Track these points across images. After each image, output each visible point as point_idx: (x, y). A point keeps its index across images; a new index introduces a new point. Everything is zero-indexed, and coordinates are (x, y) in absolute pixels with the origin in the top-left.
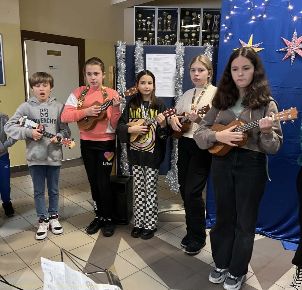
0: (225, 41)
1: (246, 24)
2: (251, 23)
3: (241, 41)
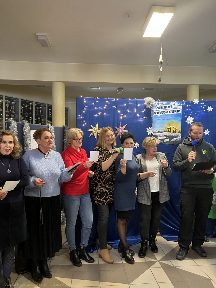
0: (84, 125)
1: (93, 116)
2: (96, 116)
3: (91, 126)
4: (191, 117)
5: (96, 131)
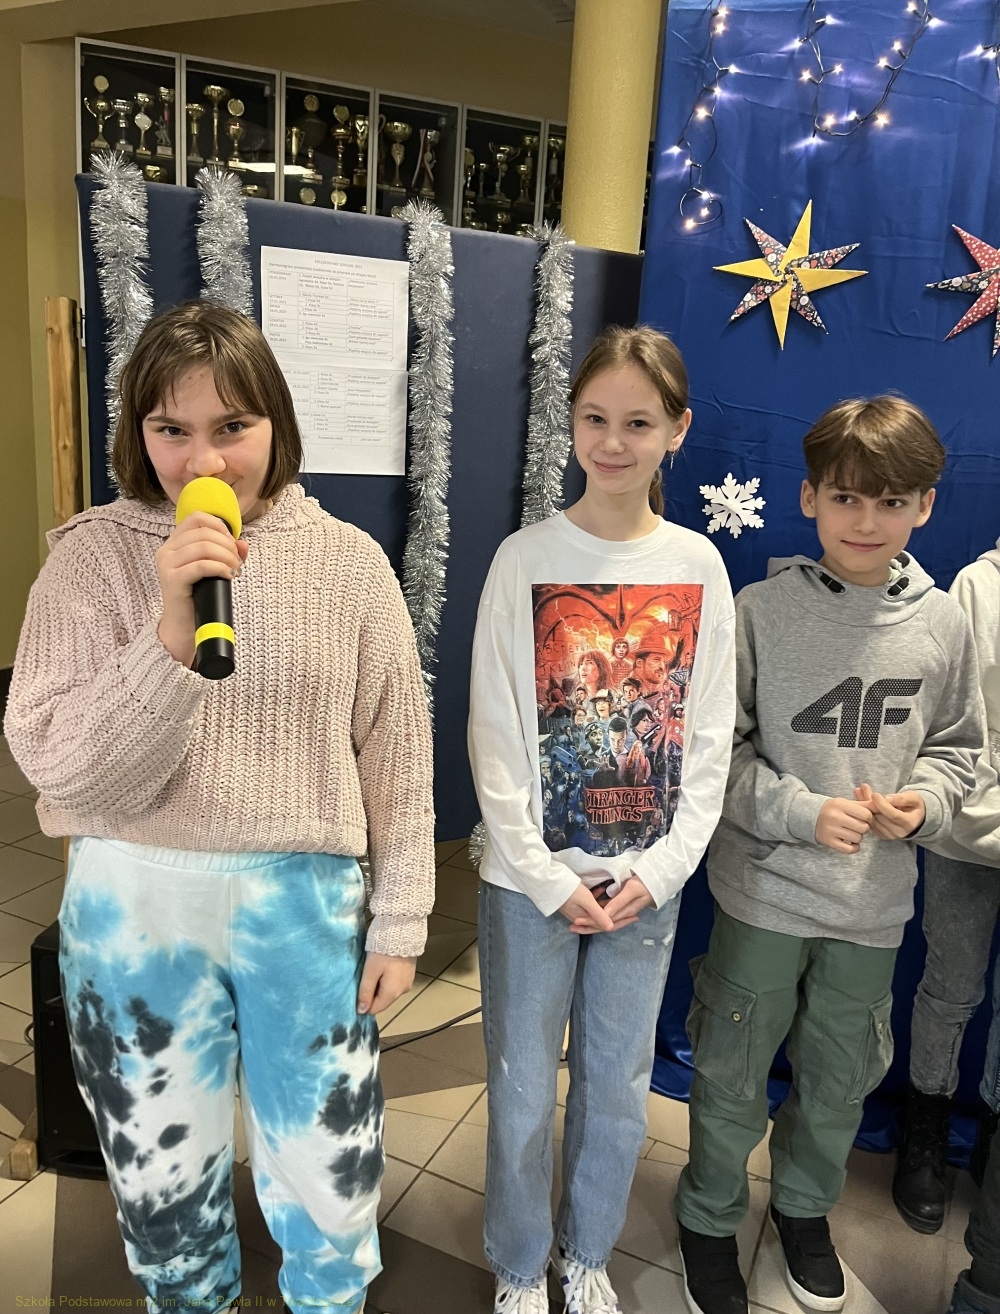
0: (691, 225)
2: (804, 149)
3: (754, 229)
5: (787, 277)
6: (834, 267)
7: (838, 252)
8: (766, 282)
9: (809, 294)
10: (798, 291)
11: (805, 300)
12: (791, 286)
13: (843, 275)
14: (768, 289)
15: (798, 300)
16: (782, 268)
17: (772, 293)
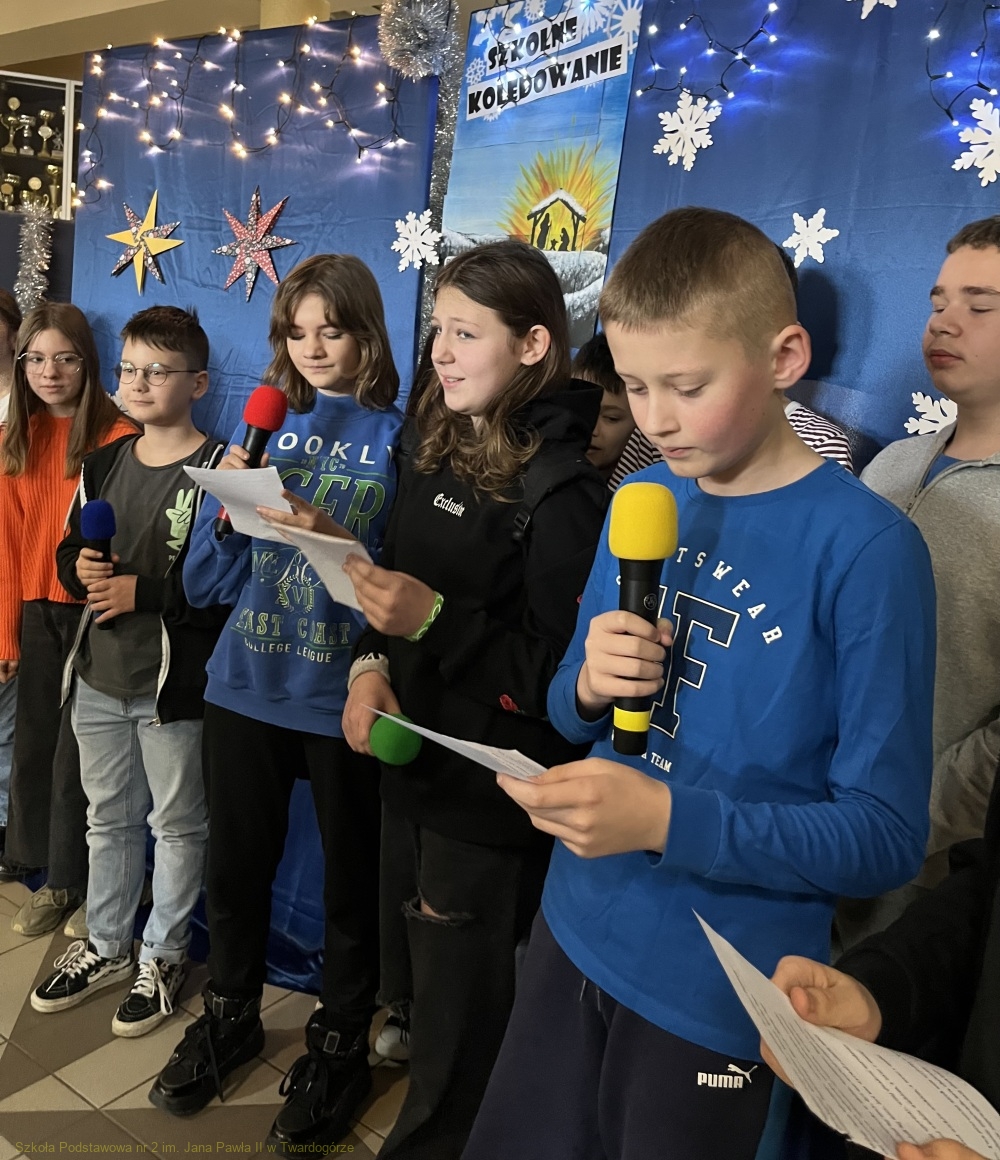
4: (702, 102)
5: (142, 243)
6: (167, 237)
7: (168, 228)
8: (131, 248)
9: (154, 257)
10: (147, 253)
11: (150, 260)
12: (143, 250)
13: (172, 243)
14: (132, 252)
15: (147, 260)
16: (138, 237)
17: (135, 254)
